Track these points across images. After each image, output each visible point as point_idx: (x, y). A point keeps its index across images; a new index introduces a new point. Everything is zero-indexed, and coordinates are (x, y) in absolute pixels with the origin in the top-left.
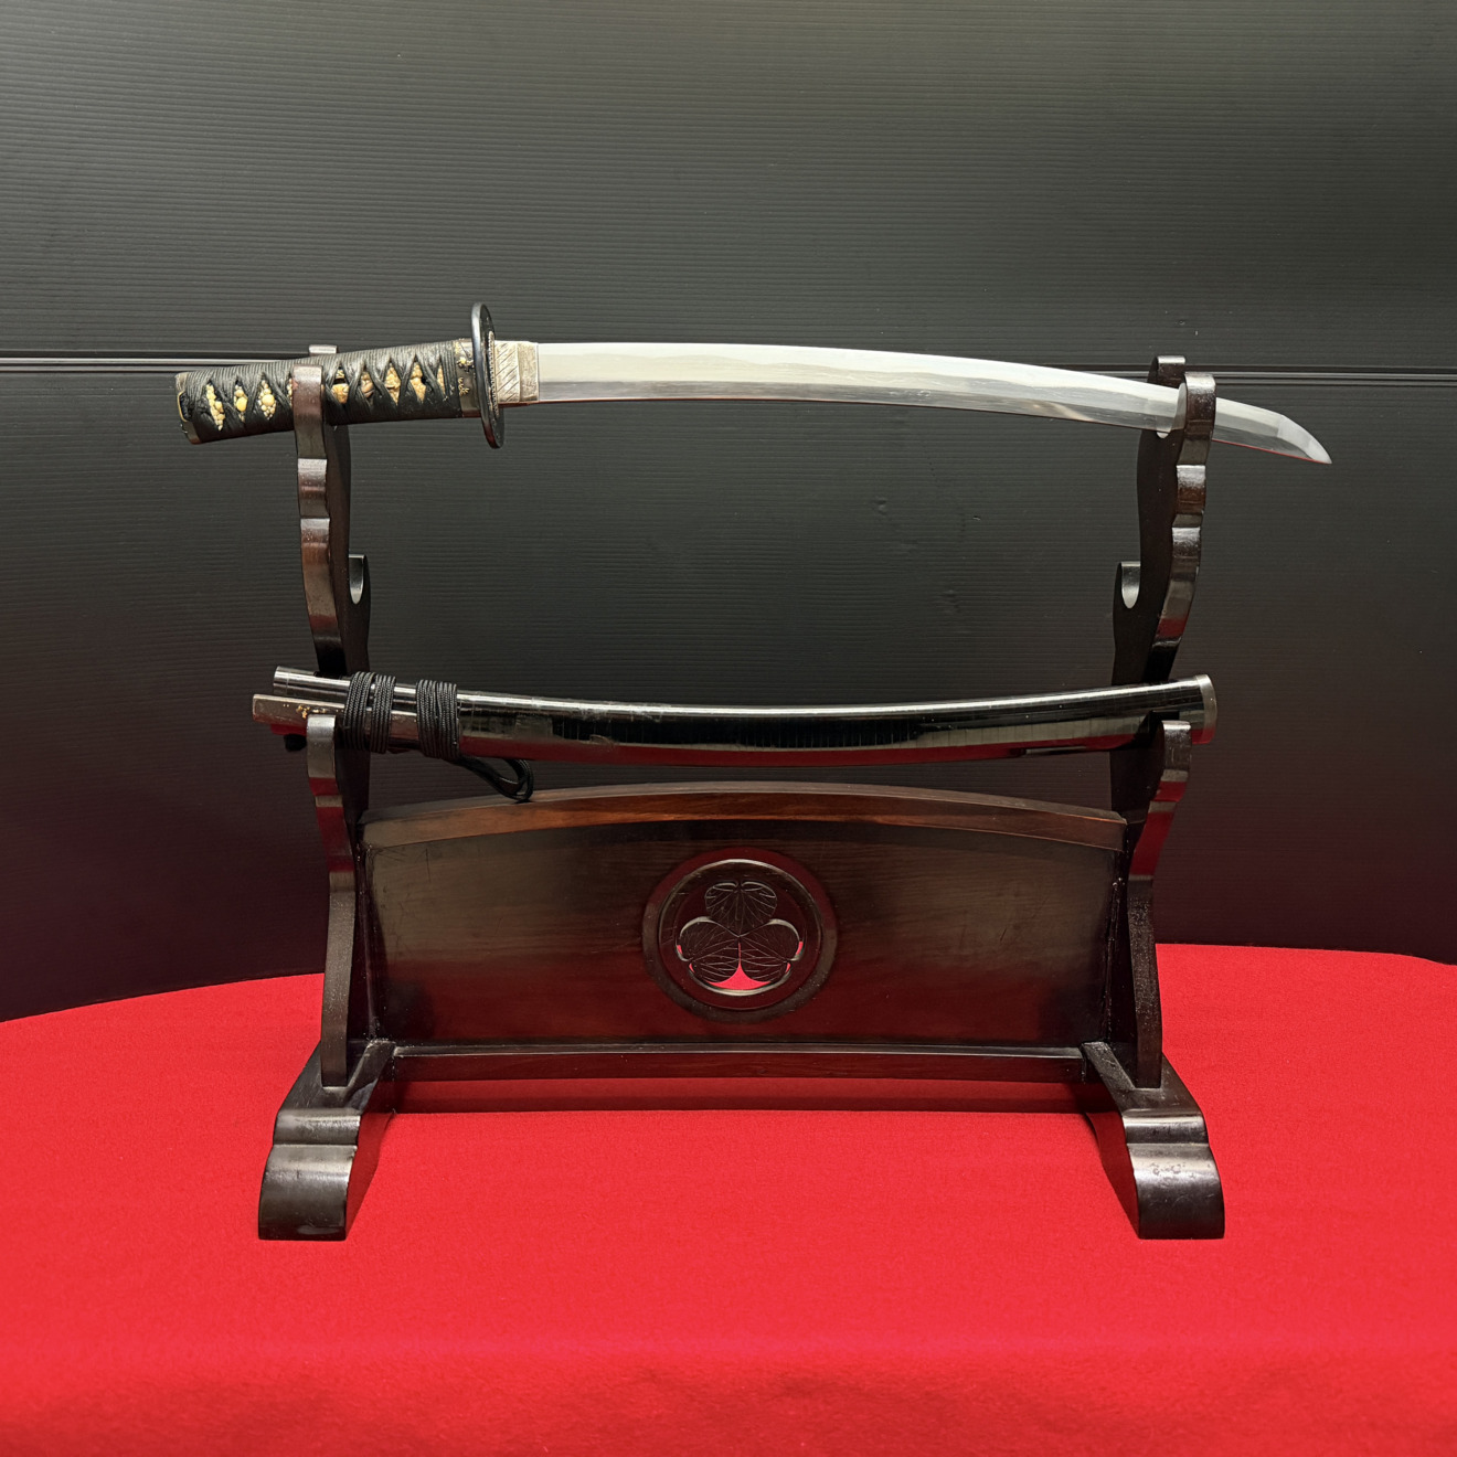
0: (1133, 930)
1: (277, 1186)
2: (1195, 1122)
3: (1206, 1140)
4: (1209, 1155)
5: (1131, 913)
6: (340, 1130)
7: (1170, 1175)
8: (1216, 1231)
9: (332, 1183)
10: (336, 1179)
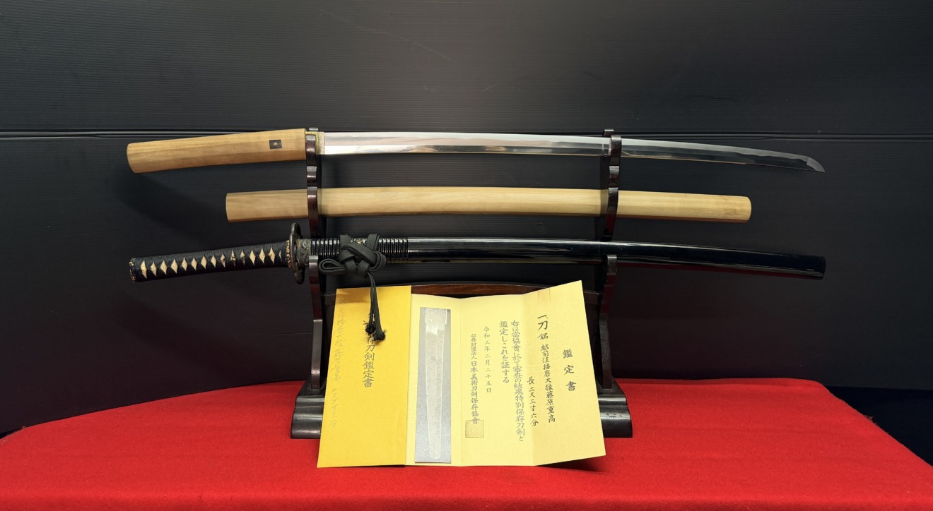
0: (601, 333)
2: (624, 400)
3: (627, 404)
4: (627, 410)
5: (601, 326)
7: (613, 416)
8: (629, 435)
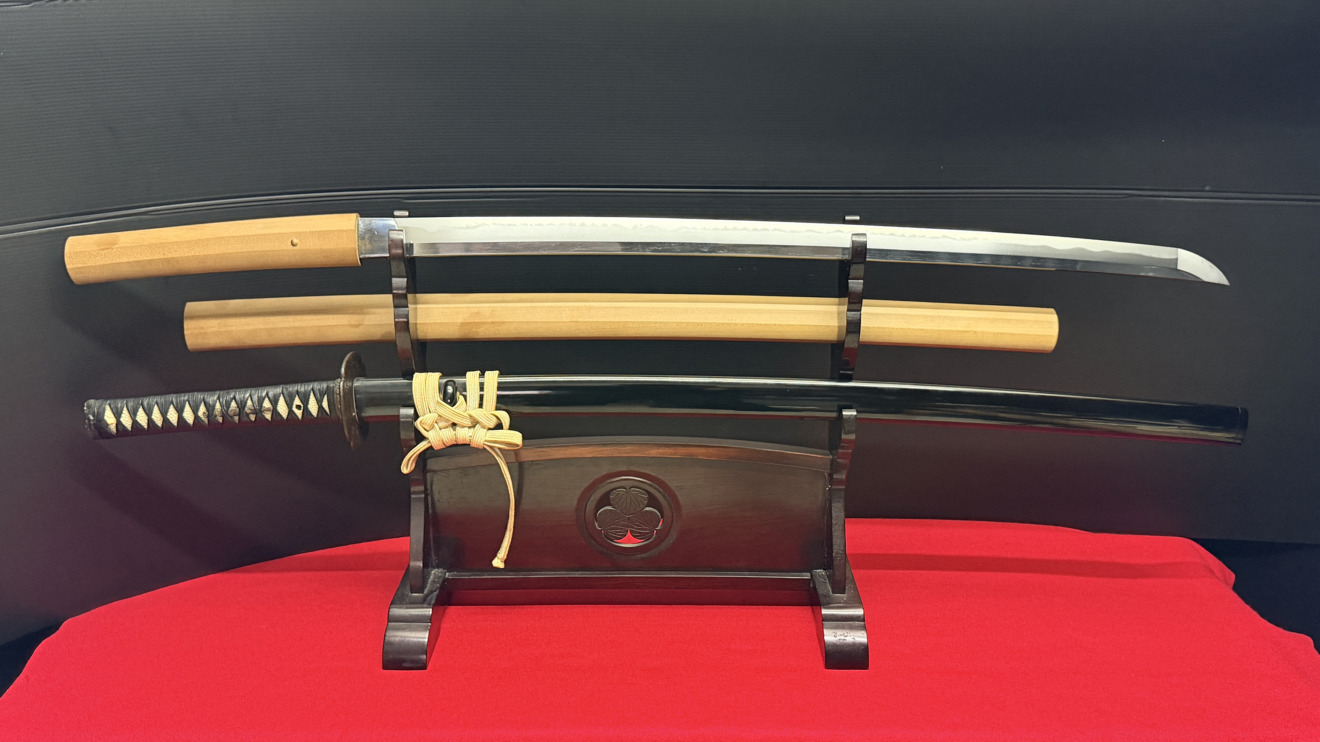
1: (391, 643)
2: (859, 612)
3: (864, 619)
4: (864, 628)
5: (834, 505)
6: (422, 616)
7: (842, 638)
8: (864, 666)
9: (419, 642)
10: (422, 640)
